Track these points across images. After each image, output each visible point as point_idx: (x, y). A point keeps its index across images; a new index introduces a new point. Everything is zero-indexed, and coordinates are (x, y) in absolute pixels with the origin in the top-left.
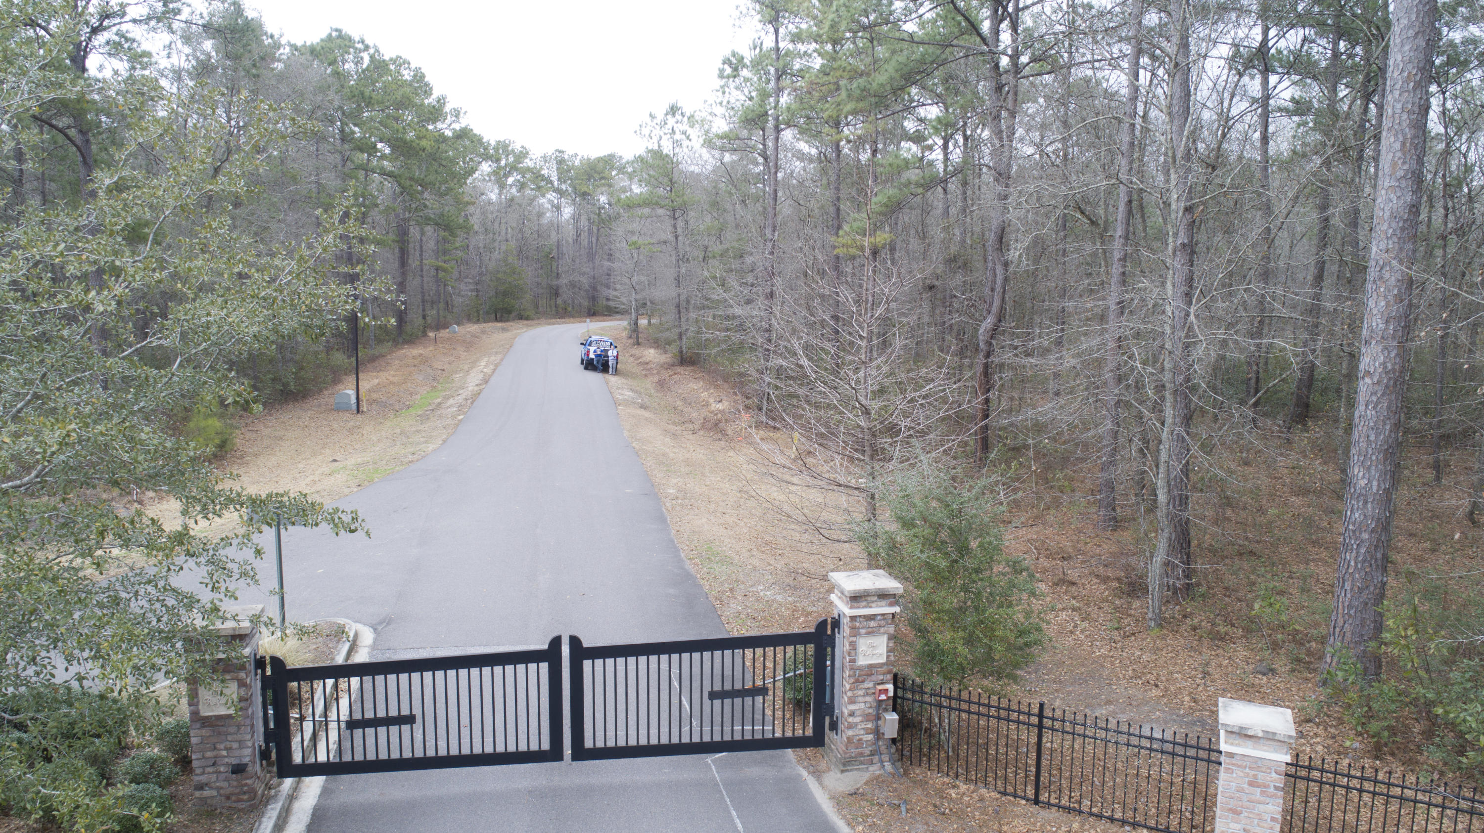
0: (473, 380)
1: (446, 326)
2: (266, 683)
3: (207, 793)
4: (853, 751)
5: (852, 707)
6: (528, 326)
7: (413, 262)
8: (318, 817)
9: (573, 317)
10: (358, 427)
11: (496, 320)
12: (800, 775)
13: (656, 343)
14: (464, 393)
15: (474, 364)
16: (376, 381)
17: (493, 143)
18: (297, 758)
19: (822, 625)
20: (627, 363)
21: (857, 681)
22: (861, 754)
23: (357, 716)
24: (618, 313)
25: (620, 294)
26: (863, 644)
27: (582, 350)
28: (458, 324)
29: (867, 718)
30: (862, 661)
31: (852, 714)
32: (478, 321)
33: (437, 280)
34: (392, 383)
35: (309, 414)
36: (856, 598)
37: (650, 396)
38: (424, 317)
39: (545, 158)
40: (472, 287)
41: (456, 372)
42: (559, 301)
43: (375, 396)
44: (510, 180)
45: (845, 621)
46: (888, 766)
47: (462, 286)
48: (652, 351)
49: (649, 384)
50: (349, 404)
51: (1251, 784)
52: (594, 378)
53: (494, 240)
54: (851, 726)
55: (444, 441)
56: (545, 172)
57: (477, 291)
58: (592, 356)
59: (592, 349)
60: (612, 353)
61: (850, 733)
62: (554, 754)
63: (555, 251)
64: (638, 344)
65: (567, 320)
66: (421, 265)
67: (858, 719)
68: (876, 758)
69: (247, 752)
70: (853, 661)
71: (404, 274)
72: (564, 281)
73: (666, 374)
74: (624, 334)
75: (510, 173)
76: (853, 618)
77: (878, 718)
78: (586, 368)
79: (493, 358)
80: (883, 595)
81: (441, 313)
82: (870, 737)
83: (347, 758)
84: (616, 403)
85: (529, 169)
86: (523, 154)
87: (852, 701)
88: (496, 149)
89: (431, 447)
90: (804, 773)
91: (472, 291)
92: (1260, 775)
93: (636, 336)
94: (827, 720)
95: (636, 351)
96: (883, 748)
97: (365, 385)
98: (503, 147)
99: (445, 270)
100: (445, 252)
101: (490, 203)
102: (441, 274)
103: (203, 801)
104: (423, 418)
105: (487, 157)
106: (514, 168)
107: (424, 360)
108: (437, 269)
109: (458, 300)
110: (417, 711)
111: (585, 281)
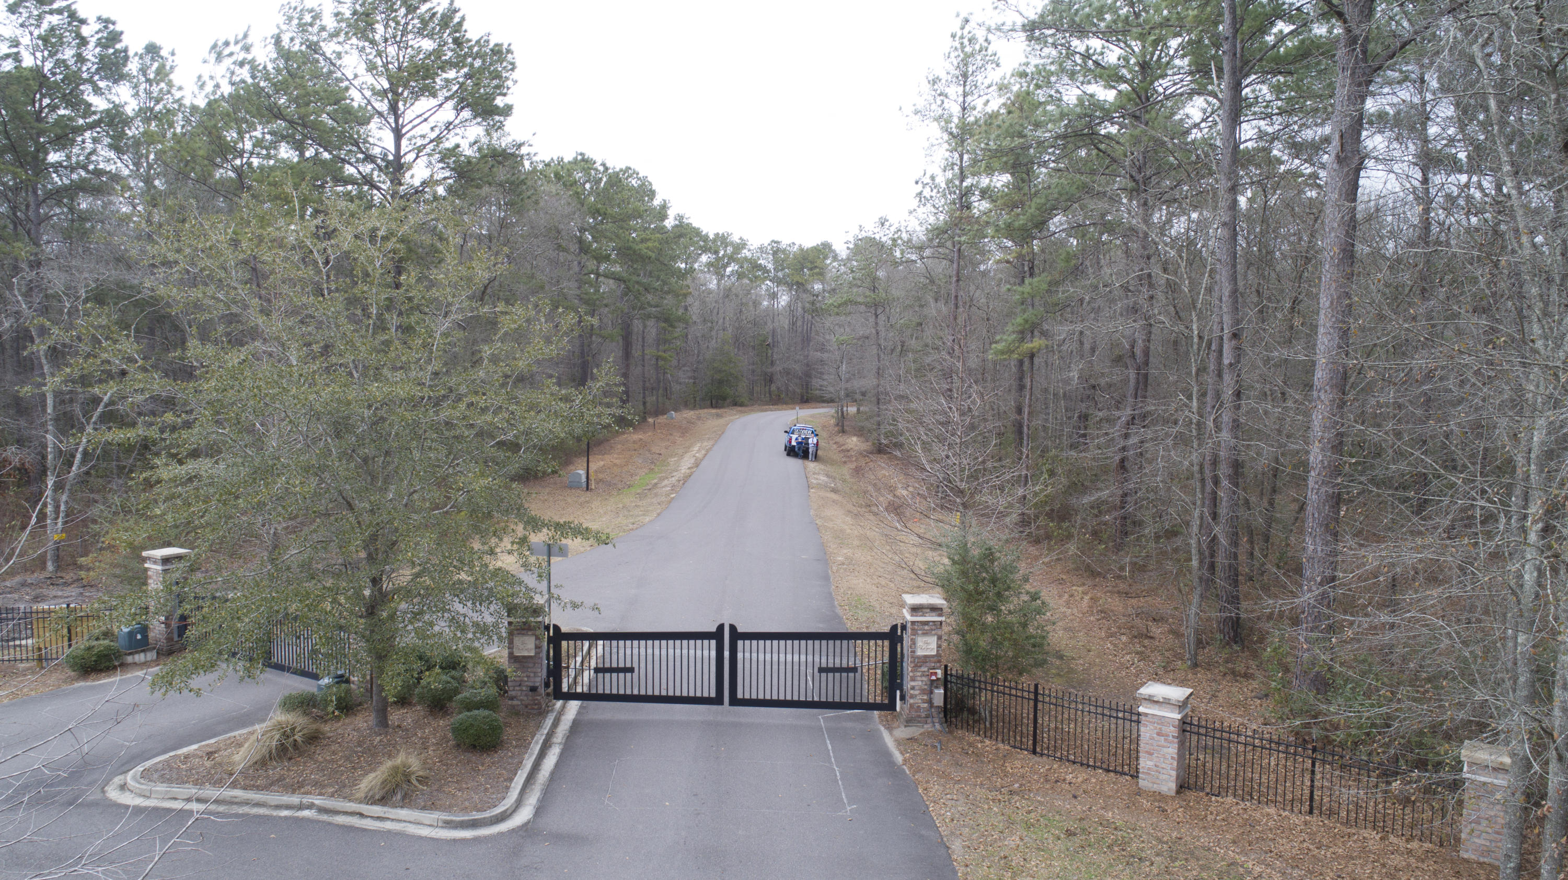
0: (686, 464)
1: (663, 412)
2: (550, 640)
3: (515, 702)
4: (914, 714)
5: (913, 683)
6: (741, 412)
7: (636, 352)
8: (576, 725)
9: (786, 403)
10: (588, 502)
11: (712, 406)
12: (879, 730)
13: (860, 432)
14: (678, 475)
15: (687, 449)
16: (602, 463)
17: (711, 236)
18: (565, 688)
19: (894, 627)
20: (828, 449)
21: (916, 666)
22: (919, 716)
23: (600, 666)
24: (824, 401)
25: (826, 383)
26: (920, 641)
27: (785, 437)
28: (676, 410)
29: (923, 691)
30: (920, 653)
31: (913, 688)
32: (694, 408)
33: (657, 367)
34: (615, 465)
35: (547, 490)
36: (915, 609)
37: (844, 481)
38: (644, 403)
39: (762, 249)
40: (689, 374)
41: (671, 456)
42: (773, 387)
43: (601, 476)
44: (729, 270)
45: (909, 625)
46: (938, 726)
47: (681, 374)
48: (855, 439)
49: (846, 471)
50: (580, 482)
51: (1158, 734)
52: (795, 464)
53: (711, 329)
54: (912, 697)
55: (659, 514)
56: (761, 262)
57: (695, 378)
58: (794, 443)
59: (794, 437)
60: (812, 441)
61: (912, 701)
62: (717, 700)
63: (770, 340)
64: (843, 431)
65: (780, 407)
66: (643, 355)
67: (917, 692)
68: (929, 720)
69: (538, 679)
70: (913, 652)
71: (628, 365)
72: (778, 368)
73: (862, 462)
74: (833, 421)
75: (728, 264)
76: (913, 623)
77: (931, 692)
78: (788, 455)
79: (705, 444)
80: (934, 609)
81: (660, 399)
82: (926, 705)
83: (594, 691)
84: (809, 487)
85: (746, 258)
86: (742, 245)
87: (913, 679)
88: (714, 241)
89: (647, 519)
90: (882, 728)
91: (690, 378)
92: (1164, 728)
93: (842, 426)
94: (898, 693)
95: (840, 439)
96: (935, 714)
97: (593, 467)
98: (723, 239)
99: (664, 359)
100: (666, 341)
101: (710, 292)
102: (661, 363)
103: (513, 706)
104: (641, 496)
105: (705, 250)
106: (732, 259)
107: (644, 445)
108: (658, 358)
109: (676, 387)
110: (636, 666)
111: (798, 368)
